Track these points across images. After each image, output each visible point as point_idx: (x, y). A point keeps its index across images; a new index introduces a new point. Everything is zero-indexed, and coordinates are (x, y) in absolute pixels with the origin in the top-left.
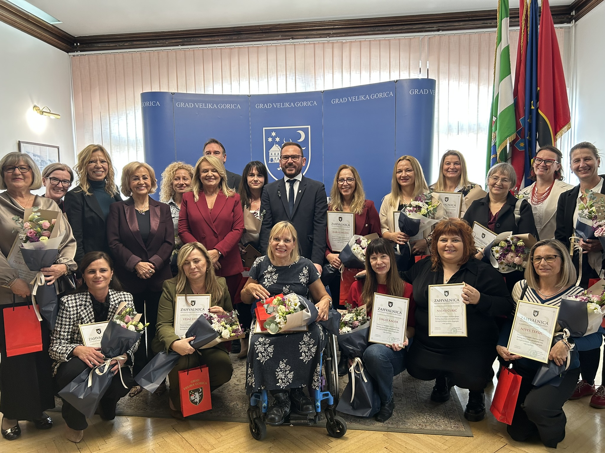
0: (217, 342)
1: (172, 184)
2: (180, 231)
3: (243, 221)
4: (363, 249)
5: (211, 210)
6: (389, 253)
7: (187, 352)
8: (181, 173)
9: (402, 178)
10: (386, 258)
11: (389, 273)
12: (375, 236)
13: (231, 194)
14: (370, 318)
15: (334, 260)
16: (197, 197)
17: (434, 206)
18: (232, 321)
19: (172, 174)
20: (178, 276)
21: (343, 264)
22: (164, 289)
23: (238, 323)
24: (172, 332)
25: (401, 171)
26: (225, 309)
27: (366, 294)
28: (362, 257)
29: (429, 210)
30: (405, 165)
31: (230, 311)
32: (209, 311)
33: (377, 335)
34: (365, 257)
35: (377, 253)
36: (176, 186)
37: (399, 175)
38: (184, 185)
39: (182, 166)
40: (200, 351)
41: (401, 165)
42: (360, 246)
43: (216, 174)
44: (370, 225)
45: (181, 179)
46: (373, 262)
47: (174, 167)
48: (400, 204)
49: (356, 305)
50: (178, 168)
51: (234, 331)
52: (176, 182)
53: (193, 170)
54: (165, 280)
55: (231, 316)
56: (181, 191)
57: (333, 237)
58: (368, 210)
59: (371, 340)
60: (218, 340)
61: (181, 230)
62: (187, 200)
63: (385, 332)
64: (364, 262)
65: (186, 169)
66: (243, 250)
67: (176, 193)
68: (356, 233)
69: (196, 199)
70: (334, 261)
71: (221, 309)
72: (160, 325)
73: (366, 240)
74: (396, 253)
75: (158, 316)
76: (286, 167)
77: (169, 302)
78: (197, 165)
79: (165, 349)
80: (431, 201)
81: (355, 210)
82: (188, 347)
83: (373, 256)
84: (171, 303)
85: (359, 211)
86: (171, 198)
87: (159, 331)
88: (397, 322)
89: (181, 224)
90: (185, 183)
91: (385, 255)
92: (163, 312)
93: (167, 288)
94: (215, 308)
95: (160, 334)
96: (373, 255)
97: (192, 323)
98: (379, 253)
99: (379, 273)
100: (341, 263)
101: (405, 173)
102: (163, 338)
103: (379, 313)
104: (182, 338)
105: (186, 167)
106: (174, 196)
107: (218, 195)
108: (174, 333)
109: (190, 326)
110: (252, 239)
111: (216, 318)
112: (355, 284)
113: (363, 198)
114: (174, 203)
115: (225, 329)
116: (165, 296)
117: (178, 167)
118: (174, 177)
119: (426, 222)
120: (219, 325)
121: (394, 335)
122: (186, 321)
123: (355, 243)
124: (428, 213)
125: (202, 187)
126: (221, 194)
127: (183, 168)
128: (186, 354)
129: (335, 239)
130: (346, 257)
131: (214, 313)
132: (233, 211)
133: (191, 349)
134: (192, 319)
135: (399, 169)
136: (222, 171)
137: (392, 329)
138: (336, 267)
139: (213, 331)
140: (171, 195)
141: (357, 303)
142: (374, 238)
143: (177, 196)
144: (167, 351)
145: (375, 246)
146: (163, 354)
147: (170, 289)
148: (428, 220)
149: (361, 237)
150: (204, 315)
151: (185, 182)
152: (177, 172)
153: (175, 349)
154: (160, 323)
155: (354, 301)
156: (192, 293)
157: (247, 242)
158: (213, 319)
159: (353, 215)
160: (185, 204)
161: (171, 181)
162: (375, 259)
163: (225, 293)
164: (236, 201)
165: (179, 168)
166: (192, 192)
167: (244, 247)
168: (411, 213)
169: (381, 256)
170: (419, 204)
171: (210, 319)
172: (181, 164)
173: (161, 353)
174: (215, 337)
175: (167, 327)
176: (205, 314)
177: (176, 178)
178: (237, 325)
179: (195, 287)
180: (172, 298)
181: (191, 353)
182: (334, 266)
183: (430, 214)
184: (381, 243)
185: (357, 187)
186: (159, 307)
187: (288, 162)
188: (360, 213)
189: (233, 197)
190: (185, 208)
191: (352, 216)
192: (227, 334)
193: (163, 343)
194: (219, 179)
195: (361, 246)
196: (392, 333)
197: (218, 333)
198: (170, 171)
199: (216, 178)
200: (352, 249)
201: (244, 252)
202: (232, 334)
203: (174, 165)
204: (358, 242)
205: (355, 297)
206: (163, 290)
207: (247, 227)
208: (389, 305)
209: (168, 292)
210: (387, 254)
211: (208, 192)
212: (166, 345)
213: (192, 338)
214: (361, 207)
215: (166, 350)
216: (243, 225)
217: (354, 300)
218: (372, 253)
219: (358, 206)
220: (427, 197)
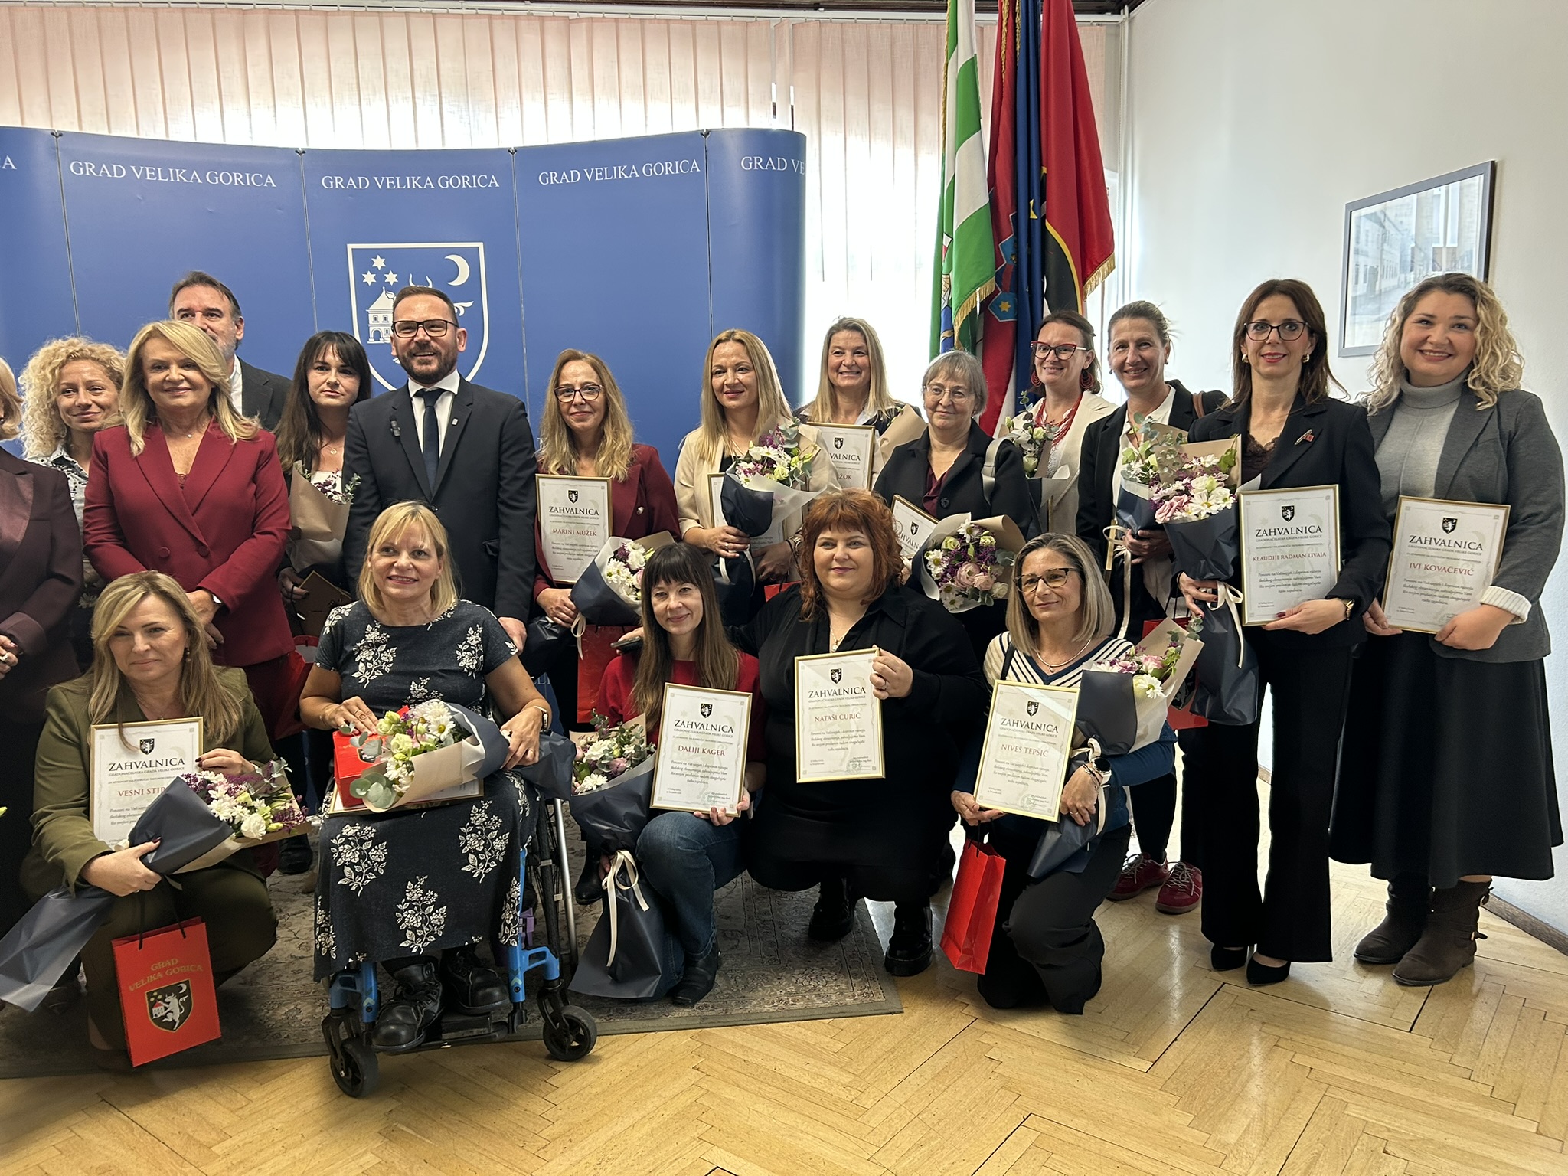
0: (227, 850)
1: (55, 406)
2: (90, 542)
3: (287, 507)
4: (634, 572)
5: (185, 477)
6: (698, 581)
7: (135, 885)
8: (80, 373)
9: (726, 389)
10: (690, 595)
11: (700, 631)
12: (665, 538)
13: (247, 433)
14: (656, 748)
15: (558, 605)
16: (139, 444)
17: (804, 459)
18: (271, 788)
19: (50, 376)
20: (93, 672)
21: (583, 613)
22: (52, 712)
23: (290, 793)
24: (84, 833)
25: (722, 370)
26: (247, 755)
27: (645, 686)
28: (631, 594)
29: (793, 469)
30: (732, 355)
31: (263, 761)
32: (200, 766)
33: (672, 791)
34: (639, 594)
35: (668, 582)
36: (68, 410)
37: (718, 381)
38: (94, 409)
39: (81, 350)
40: (179, 878)
41: (723, 356)
42: (626, 567)
43: (192, 374)
44: (649, 510)
45: (82, 390)
46: (659, 605)
47: (54, 355)
48: (726, 455)
49: (617, 717)
50: (68, 357)
51: (278, 817)
52: (66, 402)
53: (122, 362)
54: (53, 684)
55: (269, 776)
56: (86, 425)
57: (555, 546)
58: (642, 469)
59: (657, 803)
60: (231, 845)
61: (93, 539)
62: (107, 449)
63: (692, 781)
64: (636, 607)
65: (93, 359)
66: (295, 588)
67: (74, 434)
68: (615, 531)
69: (134, 449)
70: (557, 608)
71: (234, 756)
72: (45, 815)
73: (642, 550)
74: (717, 579)
75: (37, 790)
76: (413, 355)
77: (69, 747)
78: (133, 347)
79: (64, 884)
80: (798, 447)
81: (610, 469)
82: (138, 873)
83: (660, 588)
84: (74, 751)
85: (620, 472)
86: (59, 446)
87: (43, 834)
88: (722, 753)
89: (90, 521)
90: (94, 402)
91: (688, 585)
92: (51, 779)
93: (60, 710)
94: (217, 755)
95: (46, 842)
96: (659, 586)
97: (148, 801)
98: (672, 581)
99: (673, 629)
100: (576, 612)
101: (734, 376)
102: (55, 852)
103: (678, 734)
104: (119, 848)
105: (93, 351)
106: (67, 438)
107: (206, 435)
108: (92, 834)
109: (143, 812)
110: (321, 558)
111: (221, 783)
112: (615, 665)
113: (627, 436)
114: (70, 459)
115: (251, 813)
116: (56, 731)
117: (65, 355)
118: (58, 384)
119: (787, 499)
120: (234, 803)
121: (714, 786)
122: (128, 798)
123: (613, 558)
124: (791, 474)
125: (155, 413)
126: (215, 433)
127: (85, 358)
128: (131, 892)
129: (559, 551)
130: (590, 595)
131: (216, 768)
132: (254, 480)
133: (148, 876)
134: (145, 792)
135: (717, 364)
136: (215, 366)
137: (710, 772)
138: (563, 624)
139: (214, 820)
140: (58, 439)
141: (620, 712)
142: (660, 546)
143: (78, 440)
144: (72, 889)
145: (665, 563)
146: (59, 897)
147: (69, 710)
148: (791, 493)
149: (629, 544)
150: (183, 778)
151: (95, 398)
152: (65, 370)
153: (94, 881)
154: (44, 809)
155: (612, 708)
156: (141, 718)
157: (307, 565)
158: (212, 788)
159: (605, 484)
160: (102, 461)
161: (49, 397)
162: (664, 595)
163: (246, 711)
164: (262, 452)
165: (71, 358)
166: (122, 427)
167: (299, 580)
168: (750, 477)
169: (680, 587)
170: (768, 453)
171: (204, 790)
172: (79, 343)
173: (52, 896)
174: (221, 837)
175: (67, 821)
176: (188, 776)
177: (64, 386)
178: (287, 798)
179: (150, 700)
180: (79, 736)
181: (147, 888)
182: (559, 621)
183: (796, 478)
184: (680, 555)
185: (610, 409)
186: (38, 763)
187: (416, 339)
188: (621, 478)
189: (252, 440)
190: (101, 472)
191: (603, 488)
192: (259, 828)
193: (59, 868)
194: (206, 391)
195: (628, 566)
196: (710, 781)
197: (230, 824)
198: (43, 368)
199: (194, 386)
200: (604, 573)
201: (298, 594)
202: (274, 826)
203: (56, 350)
204: (621, 555)
205: (616, 697)
206: (48, 714)
207: (302, 524)
208: (702, 713)
209: (62, 719)
210: (693, 583)
211: (175, 428)
212: (67, 871)
213: (150, 845)
214: (624, 463)
215: (68, 885)
216: (286, 519)
217: (612, 704)
218: (657, 581)
219: (616, 459)
220: (787, 435)
